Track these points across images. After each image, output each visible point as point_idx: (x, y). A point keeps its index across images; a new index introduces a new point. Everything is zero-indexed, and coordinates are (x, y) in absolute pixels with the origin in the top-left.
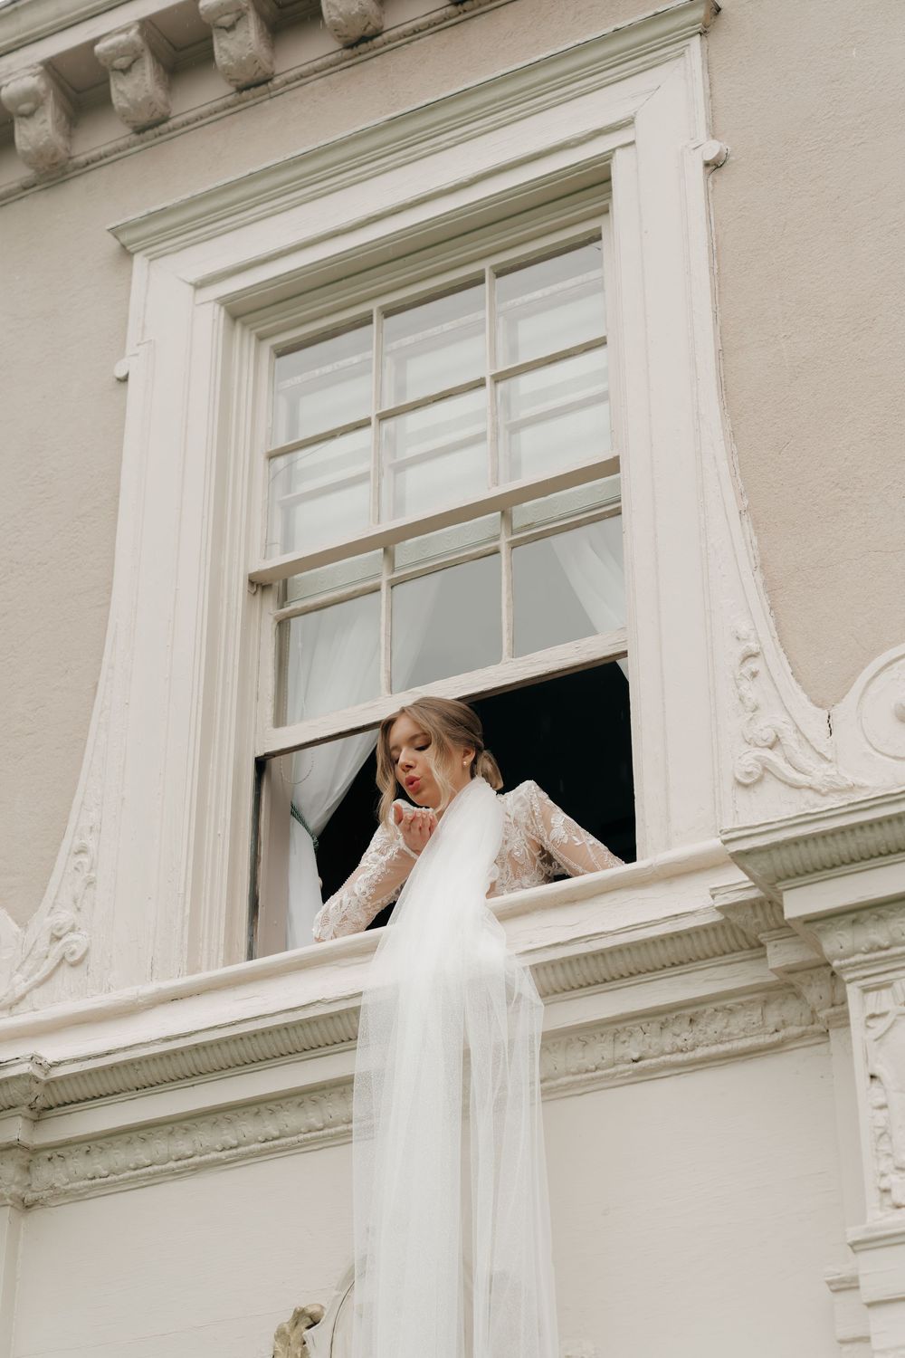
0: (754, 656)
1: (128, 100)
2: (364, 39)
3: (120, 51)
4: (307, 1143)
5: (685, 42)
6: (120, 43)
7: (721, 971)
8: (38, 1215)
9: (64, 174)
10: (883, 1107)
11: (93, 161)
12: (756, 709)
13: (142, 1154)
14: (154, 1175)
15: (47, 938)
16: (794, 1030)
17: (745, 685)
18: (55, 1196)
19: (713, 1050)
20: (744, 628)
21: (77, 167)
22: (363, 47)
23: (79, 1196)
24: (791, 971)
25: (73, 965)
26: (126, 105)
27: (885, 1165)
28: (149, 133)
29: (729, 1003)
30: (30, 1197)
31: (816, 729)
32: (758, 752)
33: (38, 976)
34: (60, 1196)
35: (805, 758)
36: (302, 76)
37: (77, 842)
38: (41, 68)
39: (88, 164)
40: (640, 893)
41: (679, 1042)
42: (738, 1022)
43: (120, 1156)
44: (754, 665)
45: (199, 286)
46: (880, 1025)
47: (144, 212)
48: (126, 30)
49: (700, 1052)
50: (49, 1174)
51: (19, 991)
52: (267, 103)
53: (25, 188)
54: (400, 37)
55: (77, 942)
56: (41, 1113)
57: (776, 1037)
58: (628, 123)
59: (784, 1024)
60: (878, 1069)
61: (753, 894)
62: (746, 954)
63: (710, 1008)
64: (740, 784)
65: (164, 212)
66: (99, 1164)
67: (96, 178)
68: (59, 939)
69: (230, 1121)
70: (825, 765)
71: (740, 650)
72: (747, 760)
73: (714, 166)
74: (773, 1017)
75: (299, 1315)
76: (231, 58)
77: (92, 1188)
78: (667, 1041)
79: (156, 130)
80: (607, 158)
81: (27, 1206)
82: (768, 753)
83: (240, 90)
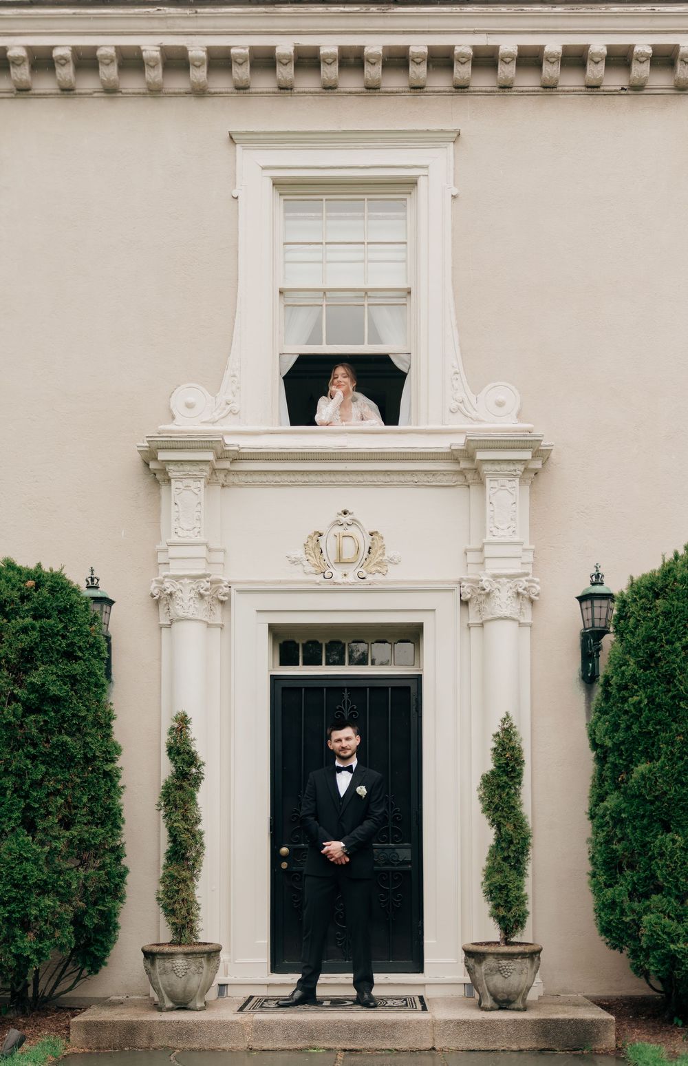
0: (457, 373)
1: (239, 77)
2: (331, 88)
3: (240, 56)
4: (317, 485)
5: (448, 143)
6: (242, 53)
7: (445, 464)
8: (227, 489)
9: (204, 94)
10: (492, 511)
11: (216, 93)
12: (457, 390)
13: (264, 478)
14: (267, 485)
15: (224, 403)
16: (459, 483)
17: (454, 382)
18: (233, 485)
19: (437, 484)
20: (455, 364)
21: (209, 93)
22: (330, 91)
23: (241, 486)
24: (464, 469)
25: (234, 414)
26: (238, 79)
27: (492, 525)
28: (242, 91)
29: (445, 473)
30: (225, 484)
31: (473, 401)
32: (457, 403)
33: (222, 415)
34: (235, 485)
35: (470, 409)
36: (305, 92)
37: (232, 373)
38: (206, 49)
39: (214, 94)
40: (419, 436)
41: (429, 480)
42: (447, 478)
43: (257, 478)
44: (457, 376)
45: (264, 168)
46: (494, 490)
47: (245, 130)
48: (244, 48)
49: (434, 484)
50: (231, 478)
51: (217, 418)
52: (289, 97)
53: (186, 93)
54: (344, 92)
55: (236, 406)
56: (234, 460)
57: (455, 484)
58: (426, 167)
59: (457, 481)
60: (493, 502)
61: (462, 448)
62: (452, 461)
63: (439, 473)
64: (451, 411)
65: (252, 133)
66: (249, 479)
67: (216, 100)
68: (229, 404)
69: (294, 475)
70: (475, 412)
71: (454, 370)
72: (454, 405)
73: (454, 197)
74: (455, 479)
75: (316, 533)
76: (283, 77)
77: (246, 485)
78: (425, 479)
79: (245, 91)
80: (418, 177)
81: (223, 486)
82: (459, 404)
83: (281, 88)
